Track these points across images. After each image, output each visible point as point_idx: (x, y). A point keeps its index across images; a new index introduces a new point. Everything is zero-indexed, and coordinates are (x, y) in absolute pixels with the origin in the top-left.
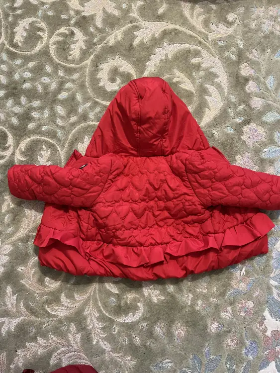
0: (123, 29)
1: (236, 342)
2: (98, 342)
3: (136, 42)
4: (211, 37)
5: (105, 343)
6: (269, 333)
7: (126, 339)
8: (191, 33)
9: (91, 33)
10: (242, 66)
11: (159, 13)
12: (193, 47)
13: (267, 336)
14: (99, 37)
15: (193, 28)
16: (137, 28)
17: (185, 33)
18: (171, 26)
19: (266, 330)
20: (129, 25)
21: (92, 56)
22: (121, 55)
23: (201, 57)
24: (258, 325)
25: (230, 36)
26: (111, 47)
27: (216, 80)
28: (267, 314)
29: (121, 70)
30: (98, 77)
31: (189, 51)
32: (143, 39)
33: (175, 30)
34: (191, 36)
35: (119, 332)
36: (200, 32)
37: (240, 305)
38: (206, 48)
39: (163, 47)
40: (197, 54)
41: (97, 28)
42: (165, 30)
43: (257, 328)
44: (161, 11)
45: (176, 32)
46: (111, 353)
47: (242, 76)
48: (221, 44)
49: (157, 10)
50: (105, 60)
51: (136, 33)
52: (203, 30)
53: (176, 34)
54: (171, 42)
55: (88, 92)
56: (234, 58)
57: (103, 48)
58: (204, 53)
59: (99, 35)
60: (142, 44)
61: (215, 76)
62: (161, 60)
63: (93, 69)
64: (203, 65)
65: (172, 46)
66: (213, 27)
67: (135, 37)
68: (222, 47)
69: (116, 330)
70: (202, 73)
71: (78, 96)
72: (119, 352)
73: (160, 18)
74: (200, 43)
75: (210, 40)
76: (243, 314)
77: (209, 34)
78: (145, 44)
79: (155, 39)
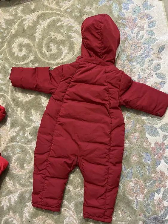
0: (17, 24)
3: (25, 28)
8: (52, 11)
9: (2, 32)
11: (32, 9)
12: (55, 18)
14: (6, 33)
15: (52, 9)
16: (24, 20)
17: (49, 13)
18: (40, 13)
20: (19, 21)
21: (6, 43)
22: (21, 36)
23: (62, 21)
25: (72, 5)
26: (14, 35)
27: (74, 29)
28: (147, 135)
29: (23, 43)
30: (13, 52)
31: (54, 21)
32: (29, 24)
33: (43, 13)
34: (52, 13)
36: (56, 9)
38: (62, 15)
39: (40, 24)
41: (4, 29)
42: (38, 16)
43: (145, 145)
44: (33, 7)
46: (74, 190)
48: (69, 10)
49: (30, 8)
50: (13, 42)
51: (24, 23)
52: (57, 8)
53: (44, 15)
54: (44, 19)
55: (11, 62)
56: (78, 15)
57: (10, 36)
58: (62, 18)
60: (29, 27)
61: (72, 27)
62: (42, 31)
63: (9, 49)
64: (64, 25)
65: (44, 22)
66: (62, 4)
68: (70, 12)
70: (65, 29)
71: (6, 65)
72: (78, 188)
73: (34, 11)
74: (58, 14)
75: (62, 11)
76: (135, 141)
77: (61, 8)
78: (31, 26)
79: (35, 22)
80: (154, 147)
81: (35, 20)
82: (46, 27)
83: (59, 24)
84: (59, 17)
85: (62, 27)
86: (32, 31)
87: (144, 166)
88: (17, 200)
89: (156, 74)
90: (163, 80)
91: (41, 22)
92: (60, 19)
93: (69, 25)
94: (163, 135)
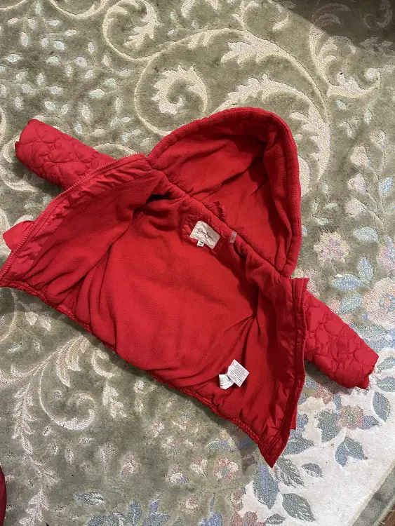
0: (216, 32)
1: (195, 506)
2: (19, 438)
3: (225, 58)
4: (332, 91)
5: (28, 443)
6: (242, 513)
7: (57, 448)
8: (307, 75)
9: (170, 19)
10: (357, 149)
11: (274, 28)
12: (301, 95)
13: (239, 516)
14: (177, 30)
15: (312, 69)
16: (235, 37)
17: (298, 72)
18: (283, 54)
19: (240, 507)
20: (227, 30)
21: (157, 54)
22: (200, 69)
23: (307, 115)
24: (232, 497)
25: (357, 100)
26: (189, 51)
27: (313, 155)
28: (250, 487)
29: (191, 89)
30: (155, 86)
31: (292, 99)
32: (237, 57)
33: (287, 61)
34: (304, 79)
35: (51, 436)
36: (319, 78)
37: (220, 463)
38: (319, 104)
39: (260, 80)
40: (303, 108)
41: (180, 16)
42: (272, 57)
43: (230, 500)
44: (278, 26)
45: (287, 66)
46: (31, 458)
47: (350, 163)
48: (342, 106)
49: (273, 22)
50: (173, 66)
51: (232, 45)
52: (325, 78)
53: (285, 68)
54: (275, 76)
55: (132, 102)
56: (350, 133)
57: (178, 47)
58: (312, 110)
59: (179, 27)
60: (232, 64)
61: (315, 148)
62: (250, 97)
63: (152, 72)
64: (304, 127)
65: (272, 83)
66: (340, 78)
67: (228, 49)
68: (341, 111)
69: (48, 433)
71: (116, 102)
72: (41, 461)
73: (273, 36)
74: (313, 94)
75: (328, 95)
76: (219, 475)
77: (331, 86)
78: (237, 66)
80: (242, 517)
83: (295, 116)
84: (310, 101)
85: (297, 128)
89: (377, 394)
90: (376, 417)
91: (265, 76)
92: (308, 106)
93: (313, 138)
94: (277, 512)
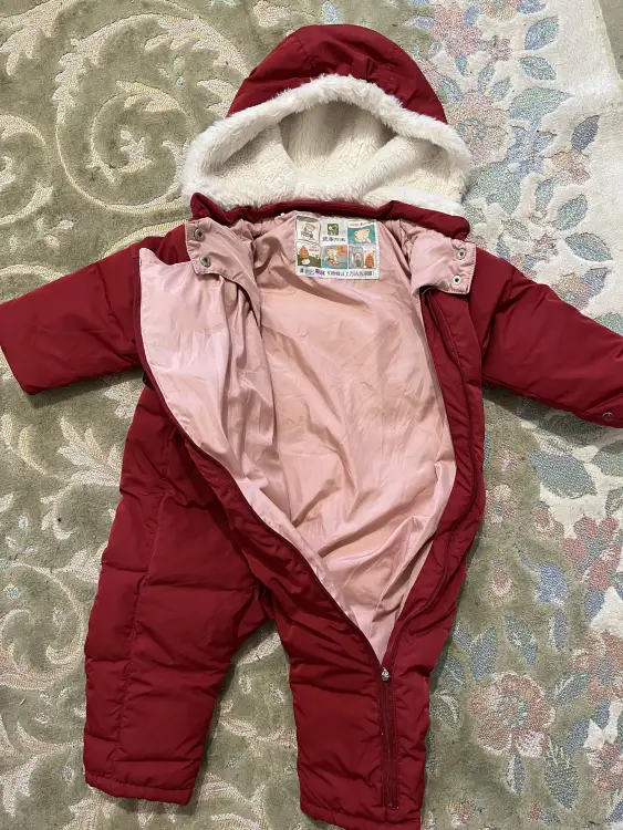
1: (509, 585)
3: (10, 69)
5: (239, 723)
6: (570, 533)
10: (256, 10)
12: (135, 20)
13: (570, 540)
19: (559, 528)
23: (164, 32)
24: (540, 528)
27: (216, 64)
28: (545, 494)
29: (5, 136)
31: (130, 32)
32: (23, 54)
35: (256, 685)
38: (163, 9)
39: (72, 49)
40: (150, 30)
42: (61, 15)
43: (540, 534)
45: (86, 8)
46: (260, 739)
47: (265, 31)
51: (5, 48)
53: (87, 11)
54: (85, 31)
58: (162, 22)
60: (23, 65)
61: (210, 55)
62: (80, 77)
64: (174, 47)
65: (89, 39)
67: (4, 57)
70: (179, 63)
74: (146, 6)
76: (497, 519)
78: (32, 62)
79: (49, 41)
80: (575, 537)
81: (49, 35)
82: (95, 62)
83: (151, 46)
84: (151, 16)
85: (167, 56)
86: (35, 84)
87: (540, 619)
88: (27, 794)
89: (568, 240)
90: (596, 264)
91: (74, 42)
92: (154, 23)
93: (195, 47)
94: (608, 489)
